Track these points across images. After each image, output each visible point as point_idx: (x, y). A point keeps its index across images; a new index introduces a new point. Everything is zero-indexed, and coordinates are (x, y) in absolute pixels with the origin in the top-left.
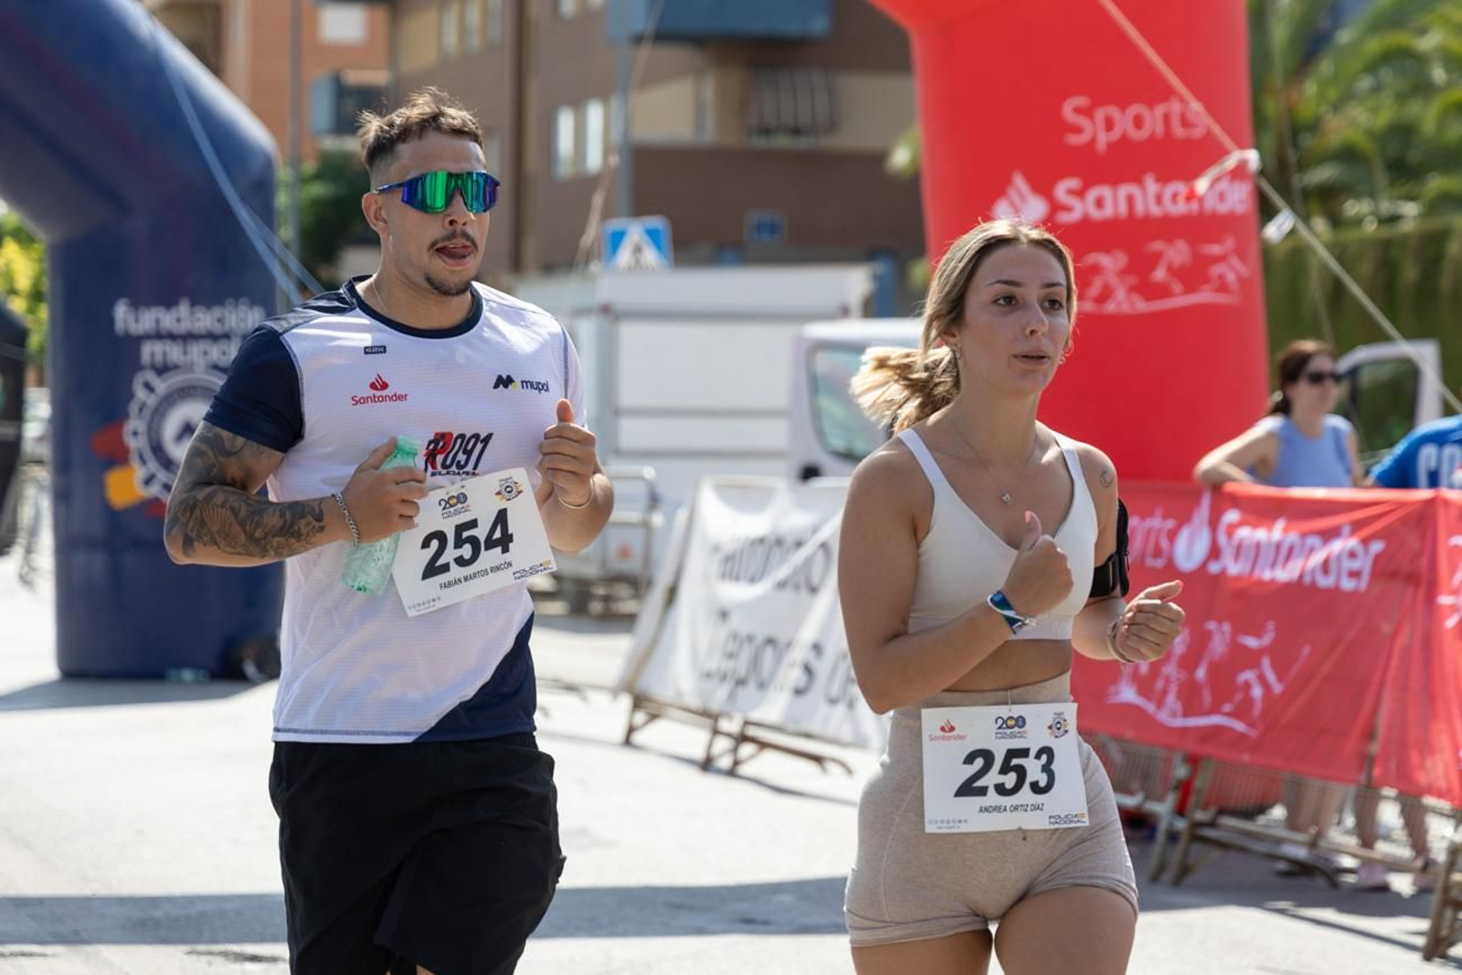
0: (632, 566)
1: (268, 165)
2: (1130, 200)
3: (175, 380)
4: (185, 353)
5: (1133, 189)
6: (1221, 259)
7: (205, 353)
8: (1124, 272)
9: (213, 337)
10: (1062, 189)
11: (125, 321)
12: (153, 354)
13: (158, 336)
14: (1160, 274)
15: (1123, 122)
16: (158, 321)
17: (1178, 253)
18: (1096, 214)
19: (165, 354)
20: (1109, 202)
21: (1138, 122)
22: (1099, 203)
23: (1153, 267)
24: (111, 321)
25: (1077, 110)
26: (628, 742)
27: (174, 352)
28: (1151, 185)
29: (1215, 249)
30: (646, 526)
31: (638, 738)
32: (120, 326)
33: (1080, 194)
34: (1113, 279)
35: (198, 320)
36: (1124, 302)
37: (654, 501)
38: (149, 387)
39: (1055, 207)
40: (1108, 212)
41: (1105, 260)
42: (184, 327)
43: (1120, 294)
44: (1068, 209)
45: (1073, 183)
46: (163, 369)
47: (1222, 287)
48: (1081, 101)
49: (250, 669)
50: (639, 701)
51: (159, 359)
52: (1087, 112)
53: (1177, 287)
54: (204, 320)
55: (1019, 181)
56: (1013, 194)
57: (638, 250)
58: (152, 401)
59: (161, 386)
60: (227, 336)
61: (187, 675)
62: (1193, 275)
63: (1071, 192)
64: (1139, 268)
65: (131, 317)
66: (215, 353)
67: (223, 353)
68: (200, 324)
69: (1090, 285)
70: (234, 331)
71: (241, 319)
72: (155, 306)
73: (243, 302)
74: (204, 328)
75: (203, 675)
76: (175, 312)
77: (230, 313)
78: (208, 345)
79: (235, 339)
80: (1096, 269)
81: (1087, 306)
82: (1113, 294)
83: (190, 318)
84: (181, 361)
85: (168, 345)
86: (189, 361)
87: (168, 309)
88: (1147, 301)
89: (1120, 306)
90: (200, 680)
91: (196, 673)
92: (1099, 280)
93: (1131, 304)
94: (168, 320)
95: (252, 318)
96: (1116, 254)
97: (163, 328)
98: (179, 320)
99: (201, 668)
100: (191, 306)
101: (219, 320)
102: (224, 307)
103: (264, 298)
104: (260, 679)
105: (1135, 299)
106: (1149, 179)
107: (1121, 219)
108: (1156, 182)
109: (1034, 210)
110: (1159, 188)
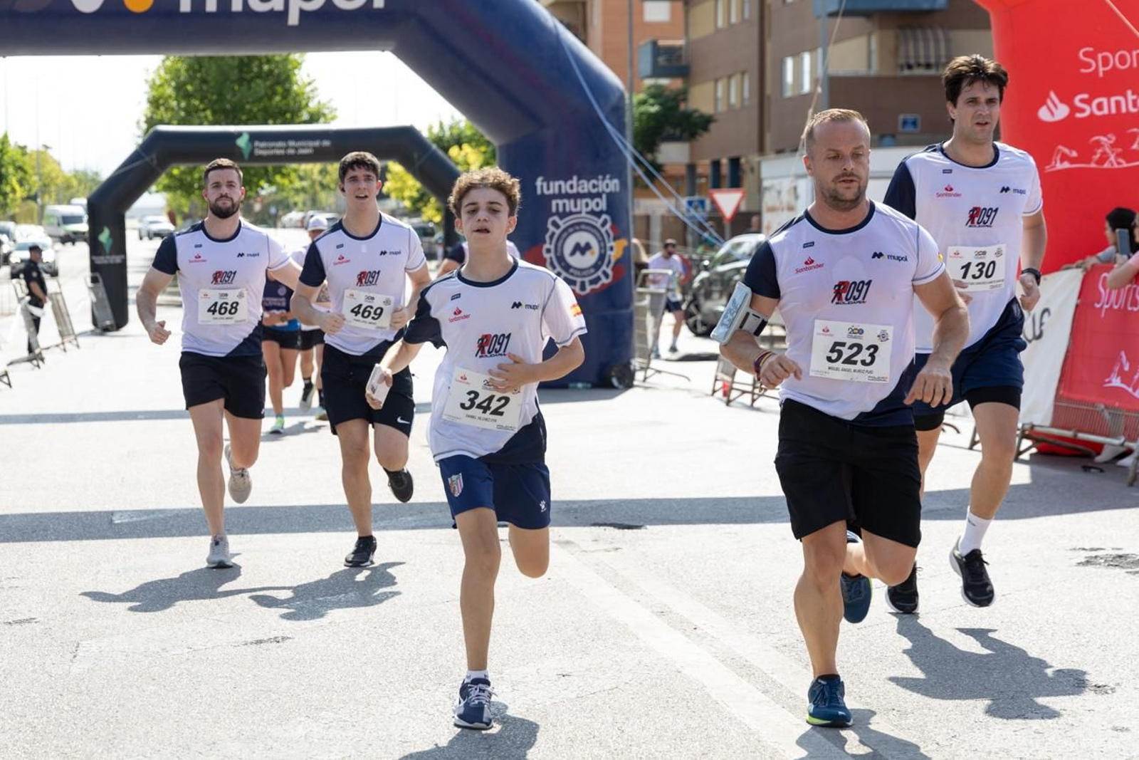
1: (622, 97)
2: (1118, 104)
3: (570, 220)
4: (576, 206)
5: (1120, 98)
7: (587, 205)
8: (1113, 146)
9: (591, 196)
10: (1077, 100)
11: (542, 187)
12: (557, 205)
13: (560, 196)
14: (1136, 147)
15: (1114, 61)
16: (560, 186)
18: (1098, 113)
19: (564, 205)
20: (1106, 106)
21: (1123, 60)
22: (1100, 107)
23: (1132, 144)
24: (535, 188)
25: (1086, 54)
27: (570, 205)
28: (1131, 96)
32: (539, 192)
33: (1088, 102)
34: (1108, 150)
35: (583, 184)
36: (1113, 162)
38: (556, 225)
39: (1074, 110)
40: (1105, 111)
41: (1103, 139)
42: (575, 191)
43: (1112, 158)
44: (1083, 111)
45: (1085, 96)
46: (563, 215)
48: (1091, 49)
49: (615, 381)
51: (561, 209)
52: (1092, 55)
54: (586, 186)
55: (1053, 95)
56: (1049, 102)
58: (558, 232)
59: (563, 224)
60: (599, 195)
61: (580, 385)
63: (1082, 101)
64: (1123, 143)
65: (545, 184)
66: (592, 205)
67: (597, 205)
68: (583, 189)
69: (1095, 154)
70: (603, 192)
71: (607, 186)
72: (558, 180)
73: (608, 176)
74: (586, 191)
75: (589, 385)
76: (569, 183)
77: (600, 182)
78: (588, 200)
79: (604, 196)
80: (1098, 144)
81: (1093, 165)
82: (1108, 158)
83: (578, 186)
84: (574, 210)
85: (566, 201)
86: (578, 209)
87: (566, 181)
88: (1128, 162)
89: (1112, 165)
90: (587, 388)
91: (585, 385)
92: (1100, 151)
93: (1119, 163)
94: (565, 187)
95: (613, 185)
96: (1110, 136)
97: (563, 191)
98: (572, 187)
99: (588, 382)
100: (579, 179)
101: (594, 186)
102: (597, 179)
103: (619, 174)
104: (621, 387)
105: (1121, 160)
106: (1129, 93)
107: (1113, 115)
108: (1133, 94)
109: (1062, 112)
110: (1135, 97)
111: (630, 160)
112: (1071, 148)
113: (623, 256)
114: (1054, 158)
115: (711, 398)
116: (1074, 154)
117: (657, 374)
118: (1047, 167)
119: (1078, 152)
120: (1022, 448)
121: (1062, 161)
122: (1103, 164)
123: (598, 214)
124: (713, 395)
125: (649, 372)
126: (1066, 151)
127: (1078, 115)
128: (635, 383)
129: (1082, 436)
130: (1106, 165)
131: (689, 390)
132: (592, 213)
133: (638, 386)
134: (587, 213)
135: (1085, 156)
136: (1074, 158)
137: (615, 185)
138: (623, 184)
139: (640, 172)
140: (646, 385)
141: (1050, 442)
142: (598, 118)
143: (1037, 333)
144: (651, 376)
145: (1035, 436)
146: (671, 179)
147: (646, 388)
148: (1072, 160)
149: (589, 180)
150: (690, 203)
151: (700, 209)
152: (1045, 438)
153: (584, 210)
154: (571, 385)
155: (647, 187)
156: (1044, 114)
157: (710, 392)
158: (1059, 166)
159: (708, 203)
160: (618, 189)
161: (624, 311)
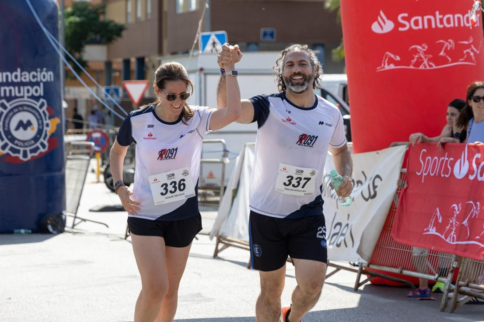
0: (216, 181)
1: (55, 8)
2: (429, 21)
4: (19, 92)
5: (431, 17)
6: (468, 46)
7: (28, 91)
8: (425, 53)
9: (32, 84)
10: (400, 17)
12: (5, 91)
14: (442, 53)
16: (7, 76)
17: (450, 44)
18: (415, 28)
19: (10, 91)
20: (421, 23)
22: (416, 23)
23: (440, 51)
26: (215, 256)
27: (15, 91)
28: (438, 16)
29: (466, 43)
30: (222, 162)
31: (219, 255)
33: (408, 19)
34: (423, 57)
35: (25, 75)
36: (426, 65)
37: (226, 152)
39: (398, 25)
40: (420, 27)
41: (419, 47)
42: (19, 80)
43: (425, 62)
44: (404, 26)
45: (406, 15)
47: (469, 59)
49: (50, 228)
50: (220, 239)
51: (8, 94)
53: (450, 59)
54: (27, 77)
55: (382, 13)
56: (379, 19)
57: (214, 44)
60: (38, 84)
61: (23, 231)
62: (456, 54)
63: (403, 18)
64: (433, 51)
66: (32, 91)
67: (36, 91)
68: (25, 78)
69: (413, 59)
70: (41, 81)
71: (44, 77)
72: (5, 71)
73: (45, 69)
74: (28, 80)
75: (30, 231)
76: (14, 74)
77: (39, 74)
78: (30, 88)
79: (42, 85)
80: (416, 51)
81: (412, 67)
82: (423, 61)
83: (21, 76)
84: (18, 95)
85: (12, 88)
86: (22, 94)
87: (11, 73)
88: (437, 65)
89: (425, 67)
90: (29, 233)
91: (27, 231)
92: (416, 56)
93: (430, 66)
94: (11, 77)
95: (49, 76)
96: (423, 45)
97: (10, 80)
98: (16, 77)
99: (29, 229)
100: (22, 71)
101: (34, 77)
102: (37, 72)
103: (53, 67)
104: (55, 232)
105: (431, 64)
106: (437, 13)
107: (426, 29)
108: (440, 14)
109: (389, 26)
110: (441, 16)
111: (62, 58)
112: (395, 54)
113: (57, 131)
114: (383, 61)
115: (125, 241)
116: (398, 58)
117: (83, 223)
118: (378, 68)
119: (400, 57)
120: (361, 281)
121: (389, 64)
122: (419, 66)
123: (37, 99)
124: (125, 239)
125: (77, 221)
126: (392, 56)
127: (401, 29)
128: (66, 229)
129: (406, 272)
130: (421, 67)
131: (107, 235)
132: (32, 97)
133: (67, 232)
134: (28, 97)
135: (406, 61)
136: (398, 61)
137: (50, 75)
138: (57, 76)
139: (70, 67)
140: (75, 231)
141: (382, 277)
142: (37, 24)
143: (372, 193)
144: (78, 224)
145: (370, 272)
146: (94, 72)
147: (75, 233)
148: (396, 63)
149: (29, 73)
150: (108, 91)
151: (115, 96)
152: (378, 274)
153: (26, 94)
154: (16, 231)
155: (75, 78)
156: (375, 28)
157: (124, 237)
158: (387, 67)
159: (121, 91)
160: (52, 79)
161: (57, 174)
